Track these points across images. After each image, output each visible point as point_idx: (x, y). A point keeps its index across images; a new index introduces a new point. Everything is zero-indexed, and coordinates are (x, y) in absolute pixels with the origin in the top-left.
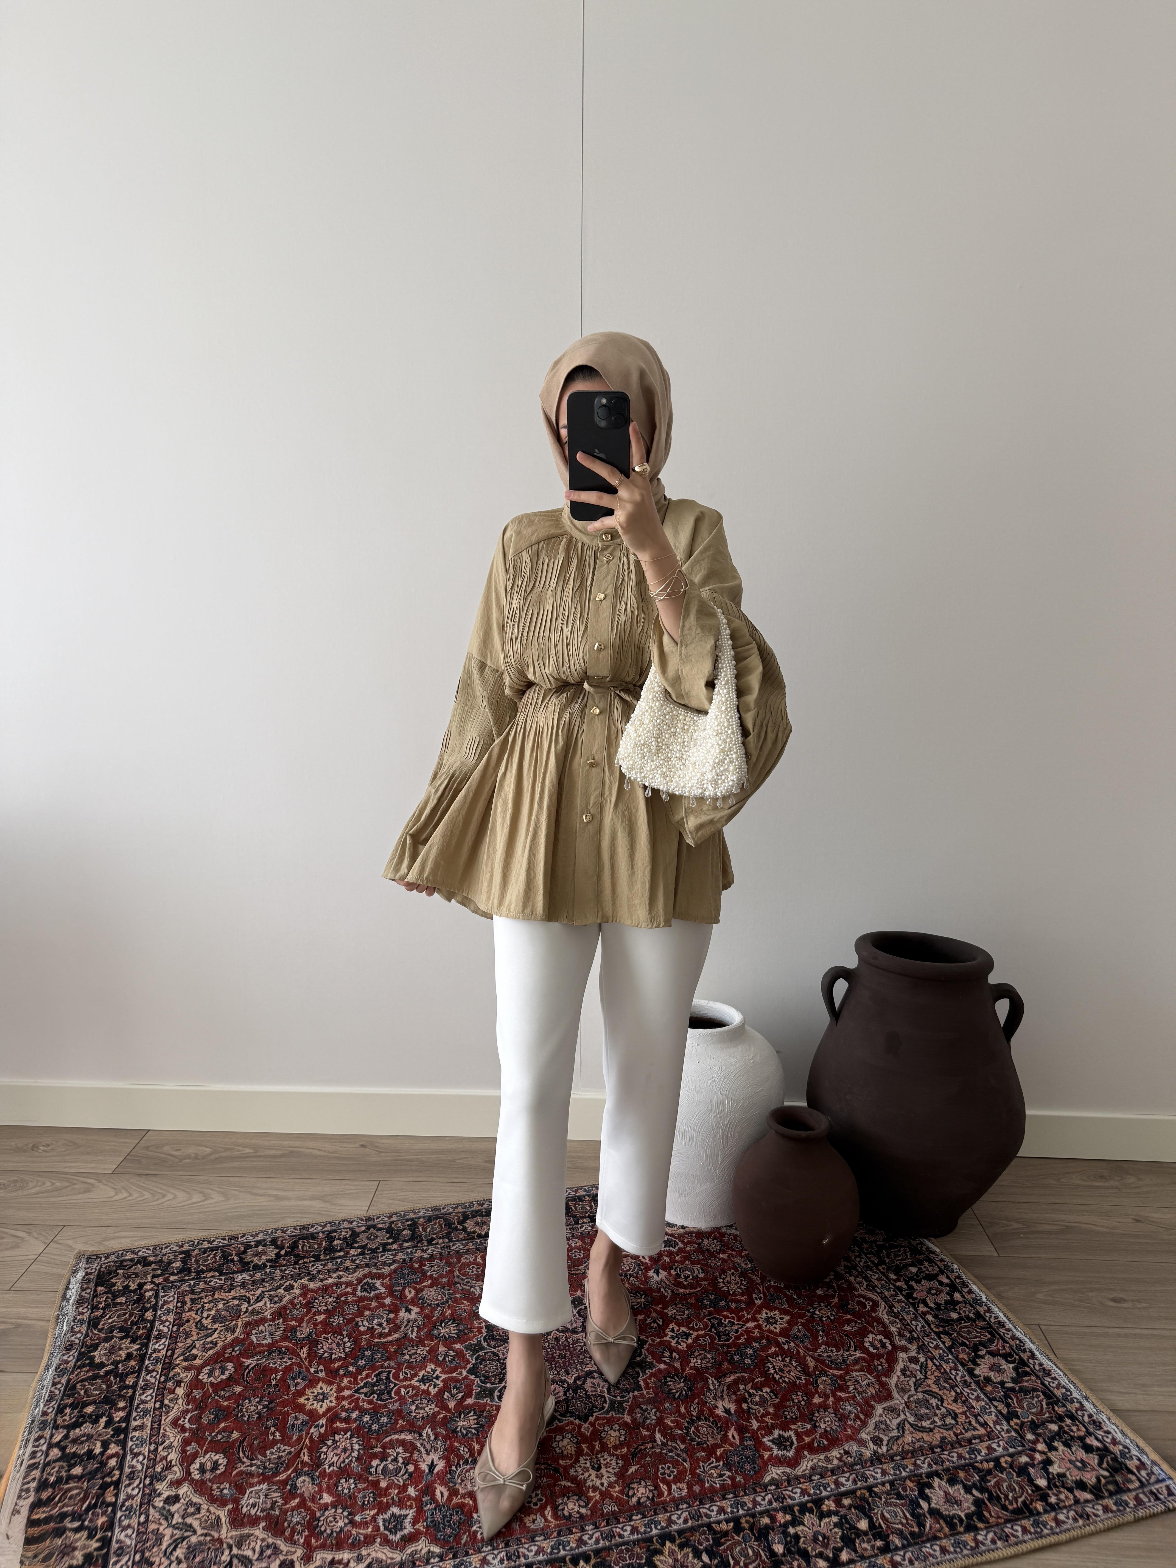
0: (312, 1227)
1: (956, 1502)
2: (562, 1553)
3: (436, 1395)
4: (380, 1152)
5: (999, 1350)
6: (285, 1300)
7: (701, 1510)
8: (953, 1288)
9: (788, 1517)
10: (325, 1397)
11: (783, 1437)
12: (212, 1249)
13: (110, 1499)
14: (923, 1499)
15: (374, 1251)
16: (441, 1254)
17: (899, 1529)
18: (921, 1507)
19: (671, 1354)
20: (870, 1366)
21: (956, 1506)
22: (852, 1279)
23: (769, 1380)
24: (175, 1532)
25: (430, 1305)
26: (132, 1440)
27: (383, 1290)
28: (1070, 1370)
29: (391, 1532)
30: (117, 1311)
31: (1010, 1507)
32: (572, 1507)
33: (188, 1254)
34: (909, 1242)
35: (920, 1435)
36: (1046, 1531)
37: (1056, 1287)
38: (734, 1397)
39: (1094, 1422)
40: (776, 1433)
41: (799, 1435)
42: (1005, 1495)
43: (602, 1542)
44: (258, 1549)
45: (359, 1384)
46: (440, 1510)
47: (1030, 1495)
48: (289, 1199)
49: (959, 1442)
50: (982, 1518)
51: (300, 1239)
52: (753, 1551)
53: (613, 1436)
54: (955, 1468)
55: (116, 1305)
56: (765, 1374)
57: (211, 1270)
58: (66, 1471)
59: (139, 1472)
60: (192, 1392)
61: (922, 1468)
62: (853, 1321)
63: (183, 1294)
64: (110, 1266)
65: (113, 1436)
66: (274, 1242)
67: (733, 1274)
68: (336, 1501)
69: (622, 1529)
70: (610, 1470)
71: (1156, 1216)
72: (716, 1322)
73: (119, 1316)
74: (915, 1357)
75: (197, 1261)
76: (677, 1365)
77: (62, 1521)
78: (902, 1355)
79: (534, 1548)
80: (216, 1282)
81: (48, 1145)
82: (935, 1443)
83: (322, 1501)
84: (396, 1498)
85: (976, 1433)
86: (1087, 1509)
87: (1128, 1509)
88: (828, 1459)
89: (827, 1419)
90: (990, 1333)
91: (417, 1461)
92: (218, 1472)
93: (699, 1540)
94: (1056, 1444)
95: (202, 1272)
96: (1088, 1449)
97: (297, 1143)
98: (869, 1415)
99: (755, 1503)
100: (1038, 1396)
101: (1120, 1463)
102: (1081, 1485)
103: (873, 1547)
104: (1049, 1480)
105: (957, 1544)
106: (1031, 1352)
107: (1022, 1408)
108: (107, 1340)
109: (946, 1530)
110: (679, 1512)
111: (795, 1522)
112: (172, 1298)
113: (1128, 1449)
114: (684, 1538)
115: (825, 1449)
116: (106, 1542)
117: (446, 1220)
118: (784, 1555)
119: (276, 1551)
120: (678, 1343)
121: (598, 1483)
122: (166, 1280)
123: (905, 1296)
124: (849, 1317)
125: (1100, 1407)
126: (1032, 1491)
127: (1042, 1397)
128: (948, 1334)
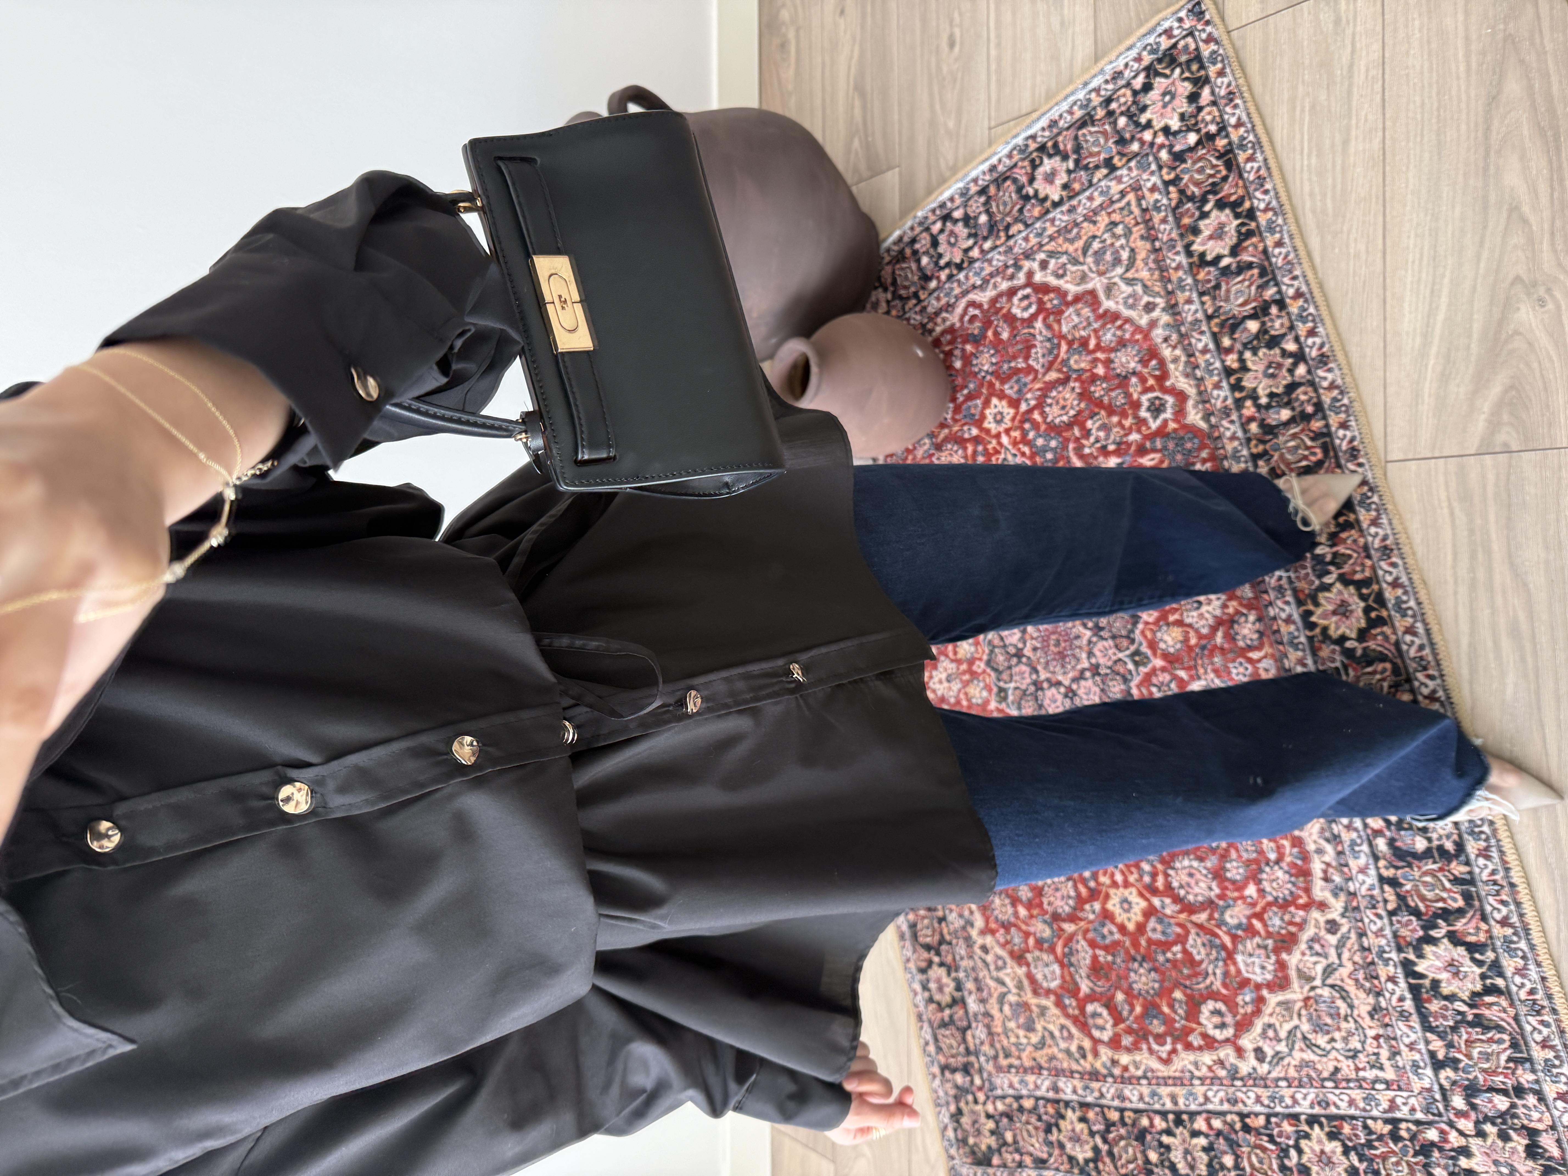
1: (1221, 228)
2: (1303, 639)
5: (1026, 173)
6: (1000, 952)
8: (947, 218)
9: (1248, 403)
10: (1125, 901)
11: (1149, 406)
12: (936, 1040)
13: (1261, 1121)
14: (1220, 262)
17: (1257, 289)
18: (1230, 265)
20: (1053, 313)
21: (1226, 229)
22: (939, 329)
23: (1078, 420)
24: (1297, 1047)
26: (1189, 1106)
30: (1024, 1140)
31: (1224, 173)
33: (944, 1068)
34: (887, 264)
35: (1138, 262)
36: (1251, 138)
37: (938, 107)
39: (1114, 78)
40: (1144, 413)
41: (1146, 390)
42: (1208, 178)
43: (1287, 599)
44: (1315, 959)
47: (1209, 151)
49: (1146, 222)
50: (1239, 203)
51: (917, 941)
52: (1290, 441)
54: (1179, 225)
55: (1015, 1142)
56: (1069, 426)
57: (964, 1039)
59: (1227, 1093)
60: (1126, 1046)
61: (1180, 262)
62: (995, 329)
63: (999, 1068)
64: (963, 1153)
65: (1184, 1127)
68: (1253, 880)
73: (1030, 1136)
74: (1040, 263)
75: (953, 1056)
78: (1038, 277)
80: (980, 1032)
82: (1148, 246)
83: (1255, 895)
85: (1134, 203)
86: (1222, 93)
87: (1221, 52)
88: (1175, 361)
89: (1124, 360)
90: (1005, 180)
92: (1224, 1009)
94: (1143, 119)
95: (967, 1049)
96: (1147, 87)
98: (1116, 316)
99: (1233, 438)
100: (1084, 135)
101: (1165, 54)
102: (1193, 97)
103: (1279, 317)
104: (1189, 130)
105: (1271, 230)
106: (1028, 138)
107: (1099, 153)
109: (1254, 240)
111: (1254, 397)
112: (1005, 1080)
113: (1149, 44)
115: (1162, 363)
116: (1313, 1119)
118: (1293, 409)
119: (1315, 939)
122: (980, 1088)
123: (960, 271)
124: (990, 333)
125: (1096, 70)
126: (1204, 147)
127: (1084, 131)
128: (1008, 227)
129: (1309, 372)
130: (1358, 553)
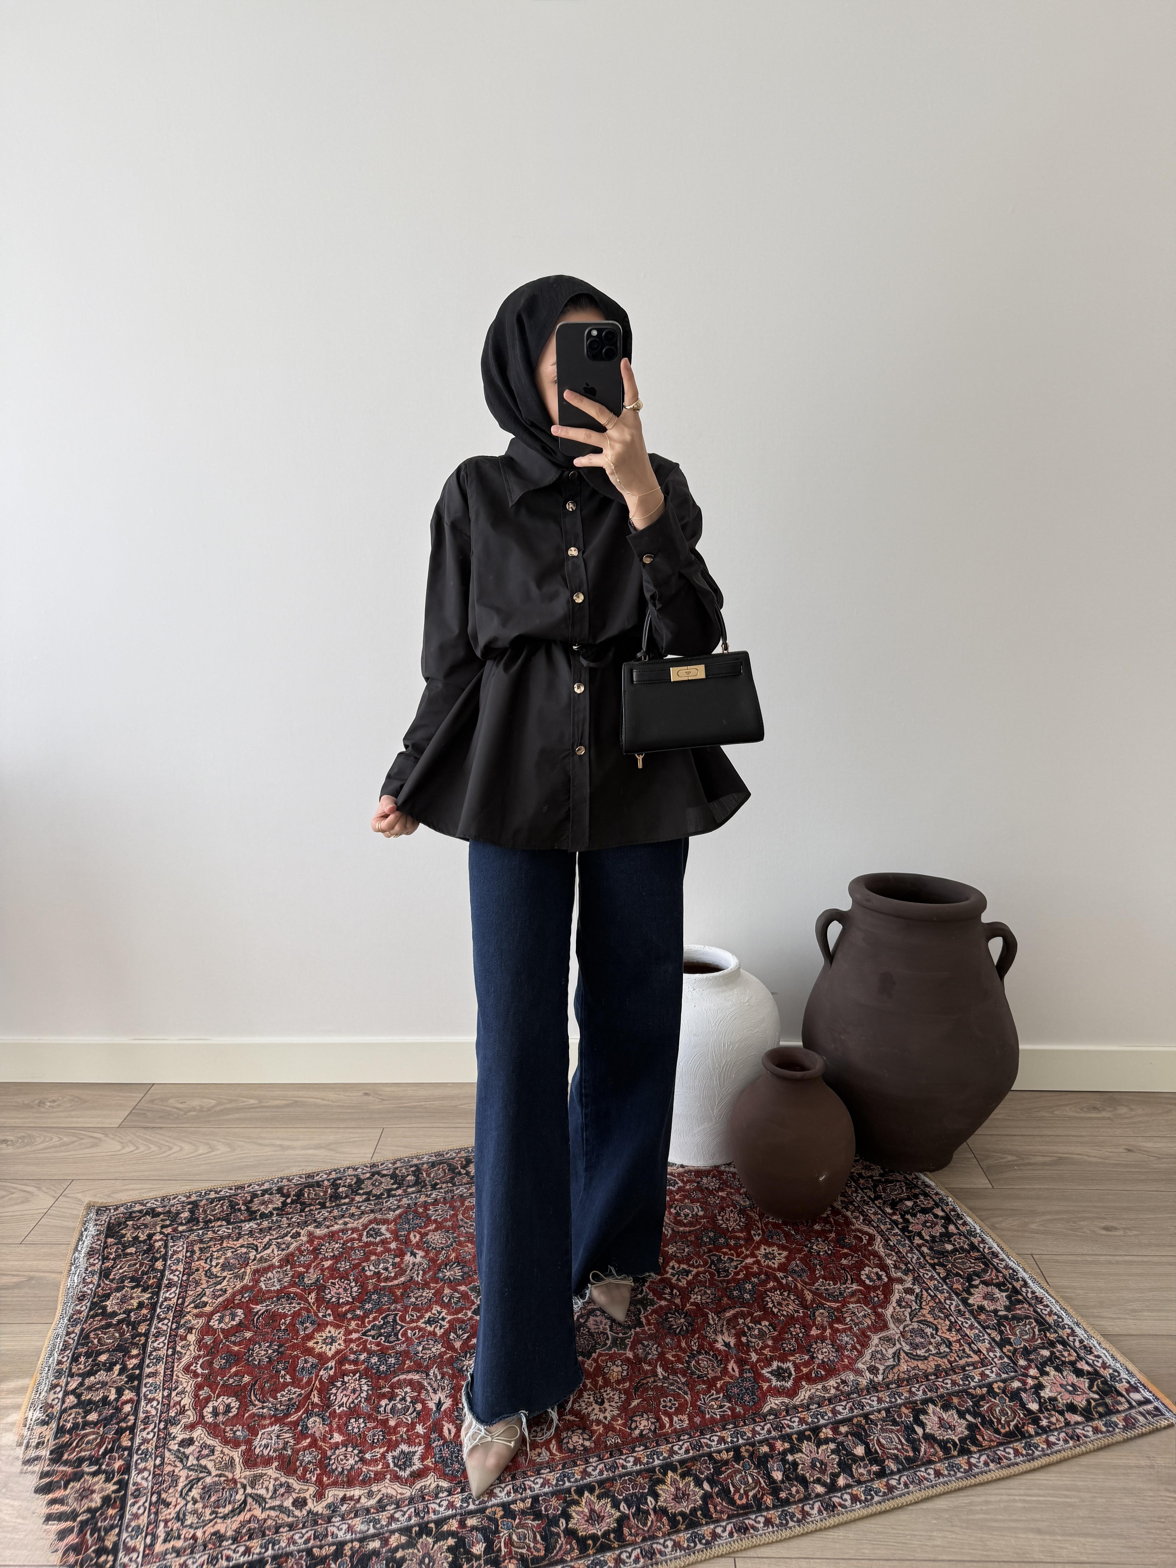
0: (318, 1175)
1: (950, 1427)
2: (567, 1484)
3: (441, 1336)
4: (383, 1100)
5: (992, 1279)
6: (292, 1247)
7: (702, 1440)
8: (948, 1220)
9: (787, 1445)
10: (333, 1340)
11: (782, 1369)
12: (220, 1199)
13: (126, 1443)
14: (919, 1425)
15: (379, 1197)
16: (444, 1198)
17: (894, 1455)
18: (916, 1433)
19: (672, 1291)
20: (866, 1297)
21: (949, 1431)
22: (849, 1214)
23: (767, 1314)
24: (190, 1473)
25: (435, 1249)
26: (145, 1386)
27: (388, 1235)
28: (1062, 1297)
29: (400, 1469)
30: (127, 1261)
31: (1003, 1431)
32: (577, 1440)
33: (195, 1204)
34: (905, 1177)
35: (916, 1363)
36: (1037, 1453)
37: (1048, 1217)
38: (733, 1331)
39: (1085, 1347)
40: (775, 1364)
41: (797, 1367)
42: (997, 1419)
43: (605, 1473)
44: (271, 1488)
45: (365, 1327)
46: (448, 1447)
47: (1022, 1419)
48: (293, 1148)
49: (953, 1370)
50: (975, 1442)
51: (305, 1187)
52: (753, 1478)
53: (616, 1371)
54: (950, 1395)
55: (126, 1255)
56: (764, 1308)
57: (219, 1219)
58: (82, 1418)
59: (154, 1416)
60: (203, 1339)
61: (916, 1395)
62: (850, 1255)
63: (192, 1244)
64: (119, 1218)
65: (127, 1383)
66: (280, 1190)
67: (732, 1211)
68: (347, 1440)
69: (625, 1460)
70: (613, 1404)
71: (1149, 1145)
72: (715, 1259)
73: (130, 1266)
74: (911, 1289)
75: (205, 1211)
76: (678, 1301)
77: (79, 1466)
78: (898, 1287)
79: (540, 1481)
80: (224, 1231)
81: (54, 1101)
82: (930, 1370)
83: (332, 1441)
84: (405, 1436)
85: (970, 1360)
86: (1078, 1431)
87: (1117, 1430)
88: (825, 1389)
89: (824, 1350)
90: (985, 1264)
91: (424, 1400)
92: (231, 1415)
93: (700, 1469)
94: (1047, 1369)
95: (210, 1221)
96: (1079, 1373)
97: (301, 1093)
98: (865, 1345)
99: (754, 1432)
100: (1030, 1323)
101: (1111, 1386)
102: (1072, 1408)
103: (869, 1472)
104: (1041, 1404)
105: (951, 1467)
106: (1024, 1280)
107: (1015, 1335)
108: (118, 1290)
109: (941, 1454)
110: (680, 1443)
111: (793, 1450)
112: (181, 1248)
113: (1118, 1372)
114: (686, 1468)
115: (823, 1379)
116: (123, 1485)
117: (449, 1165)
118: (782, 1482)
119: (289, 1489)
120: (678, 1280)
121: (601, 1417)
122: (175, 1230)
123: (901, 1230)
124: (846, 1251)
125: (1091, 1333)
126: (1024, 1414)
127: (1035, 1324)
128: (943, 1265)
129: (818, 1495)
130: (648, 1531)
